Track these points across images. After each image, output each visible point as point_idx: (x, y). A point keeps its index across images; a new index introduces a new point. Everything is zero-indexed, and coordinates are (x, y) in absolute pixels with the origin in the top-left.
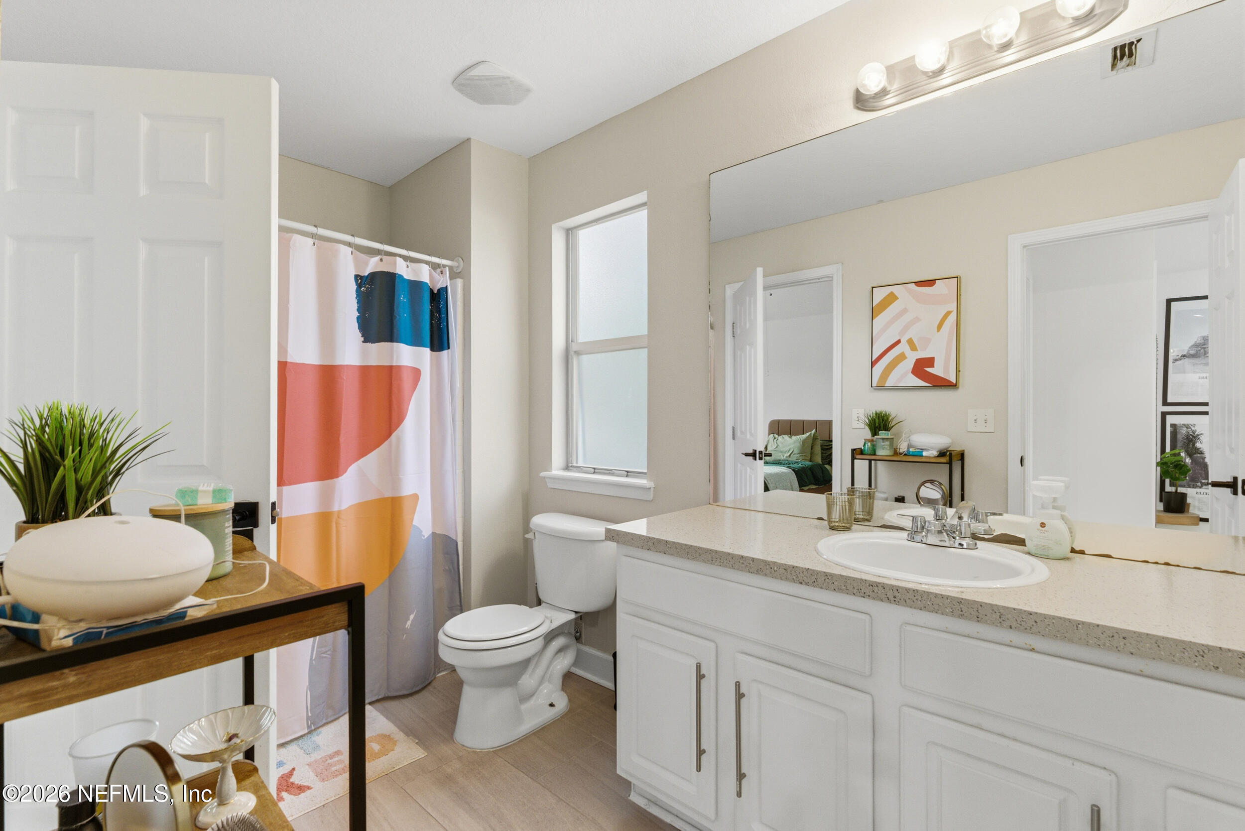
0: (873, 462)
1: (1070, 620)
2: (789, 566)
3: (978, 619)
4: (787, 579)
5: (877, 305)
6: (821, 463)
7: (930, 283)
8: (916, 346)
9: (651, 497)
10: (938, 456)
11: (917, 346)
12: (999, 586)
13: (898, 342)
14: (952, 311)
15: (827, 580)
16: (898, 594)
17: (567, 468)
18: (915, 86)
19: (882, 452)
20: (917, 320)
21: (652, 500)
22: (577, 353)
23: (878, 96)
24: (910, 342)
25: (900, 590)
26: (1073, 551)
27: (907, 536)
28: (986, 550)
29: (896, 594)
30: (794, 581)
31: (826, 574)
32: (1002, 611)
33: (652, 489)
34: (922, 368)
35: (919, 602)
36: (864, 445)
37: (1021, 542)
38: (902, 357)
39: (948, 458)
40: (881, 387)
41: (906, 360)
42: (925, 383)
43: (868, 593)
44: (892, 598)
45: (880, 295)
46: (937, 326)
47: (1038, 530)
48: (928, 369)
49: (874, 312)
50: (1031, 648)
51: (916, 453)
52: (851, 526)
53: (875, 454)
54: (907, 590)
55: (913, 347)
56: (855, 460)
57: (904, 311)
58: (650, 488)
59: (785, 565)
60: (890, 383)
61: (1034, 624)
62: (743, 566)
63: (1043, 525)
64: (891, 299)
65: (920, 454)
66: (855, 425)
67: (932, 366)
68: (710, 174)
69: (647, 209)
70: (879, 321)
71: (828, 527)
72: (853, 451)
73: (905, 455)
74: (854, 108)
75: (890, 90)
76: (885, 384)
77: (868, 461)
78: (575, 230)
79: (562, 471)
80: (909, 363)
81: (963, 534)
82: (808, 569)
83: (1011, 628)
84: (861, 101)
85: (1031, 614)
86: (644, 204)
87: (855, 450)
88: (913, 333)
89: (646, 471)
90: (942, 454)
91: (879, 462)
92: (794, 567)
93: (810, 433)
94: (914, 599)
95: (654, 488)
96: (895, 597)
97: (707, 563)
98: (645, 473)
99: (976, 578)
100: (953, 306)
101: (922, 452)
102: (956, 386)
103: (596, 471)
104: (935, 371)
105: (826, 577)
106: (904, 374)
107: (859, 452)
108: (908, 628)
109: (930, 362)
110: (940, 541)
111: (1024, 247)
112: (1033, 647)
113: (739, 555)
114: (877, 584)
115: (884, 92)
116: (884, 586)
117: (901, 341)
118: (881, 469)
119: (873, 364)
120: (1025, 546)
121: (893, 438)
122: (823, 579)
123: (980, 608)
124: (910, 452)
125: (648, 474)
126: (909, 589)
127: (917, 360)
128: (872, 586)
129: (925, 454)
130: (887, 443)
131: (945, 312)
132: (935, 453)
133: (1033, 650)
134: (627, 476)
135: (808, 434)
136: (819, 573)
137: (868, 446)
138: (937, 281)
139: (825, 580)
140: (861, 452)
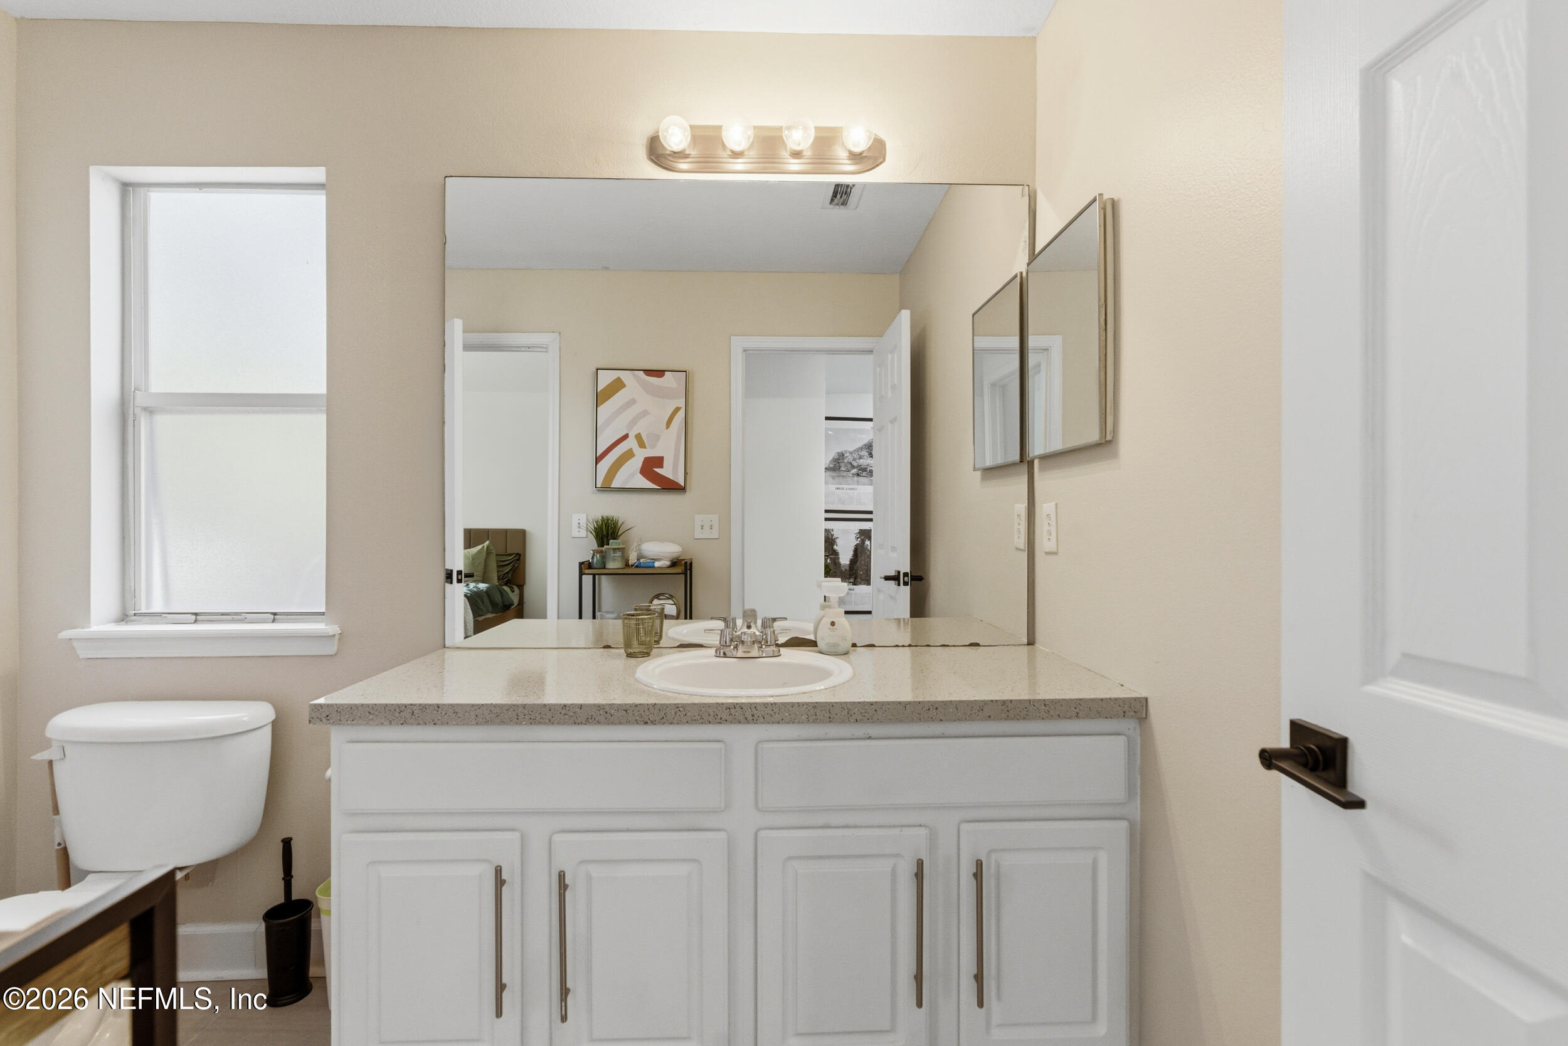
0: (597, 576)
1: (900, 703)
2: (631, 705)
3: (830, 720)
4: (628, 722)
5: (600, 391)
6: (497, 584)
7: (660, 373)
8: (644, 444)
9: (332, 650)
10: (670, 567)
11: (645, 442)
12: (822, 687)
13: (626, 437)
14: (681, 408)
15: (679, 713)
16: (756, 712)
17: (124, 618)
18: (713, 160)
19: (613, 565)
20: (645, 413)
21: (336, 654)
22: (149, 411)
23: (677, 155)
24: (638, 437)
25: (758, 707)
26: (854, 645)
27: (714, 653)
28: (791, 656)
29: (755, 712)
30: (637, 722)
31: (677, 706)
32: (849, 706)
33: (337, 637)
34: (651, 466)
35: (777, 715)
36: (593, 558)
37: (813, 644)
38: (629, 454)
39: (683, 568)
40: (606, 488)
41: (633, 458)
42: (653, 485)
43: (724, 717)
44: (750, 718)
45: (606, 378)
46: (666, 422)
47: (830, 629)
48: (657, 470)
49: (601, 398)
50: (868, 736)
51: (648, 565)
52: (651, 651)
53: (604, 568)
54: (765, 705)
55: (642, 444)
56: (583, 576)
57: (632, 402)
58: (334, 635)
59: (625, 704)
60: (615, 484)
61: (874, 712)
62: (567, 716)
63: (833, 624)
64: (618, 385)
65: (651, 565)
66: (575, 533)
67: (661, 466)
68: (446, 177)
69: (326, 194)
70: (606, 409)
71: (625, 655)
72: (581, 564)
73: (636, 567)
74: (648, 158)
75: (690, 154)
76: (611, 484)
77: (591, 576)
78: (142, 190)
79: (112, 624)
80: (636, 463)
81: (769, 643)
82: (655, 704)
83: (857, 721)
84: (656, 152)
85: (872, 705)
86: (320, 186)
87: (583, 563)
88: (641, 428)
89: (324, 610)
90: (674, 563)
91: (603, 576)
92: (636, 706)
93: (482, 546)
94: (772, 713)
95: (340, 634)
96: (753, 716)
97: (510, 724)
98: (323, 614)
99: (785, 685)
100: (681, 403)
101: (654, 562)
102: (684, 489)
103: (198, 617)
104: (665, 471)
105: (678, 710)
106: (631, 475)
107: (587, 567)
108: (766, 745)
109: (659, 461)
110: (744, 652)
111: (744, 351)
112: (870, 735)
113: (560, 705)
114: (735, 705)
115: (681, 155)
116: (741, 706)
117: (629, 435)
118: (605, 583)
119: (598, 460)
120: (817, 646)
121: (624, 548)
122: (673, 713)
123: (832, 708)
124: (641, 563)
125: (326, 614)
126: (767, 704)
127: (645, 458)
128: (729, 709)
129: (657, 564)
130: (619, 554)
131: (674, 408)
132: (668, 563)
133: (870, 738)
134: (274, 621)
135: (480, 547)
136: (667, 706)
137: (597, 558)
138: (666, 372)
139: (675, 713)
140: (590, 566)
